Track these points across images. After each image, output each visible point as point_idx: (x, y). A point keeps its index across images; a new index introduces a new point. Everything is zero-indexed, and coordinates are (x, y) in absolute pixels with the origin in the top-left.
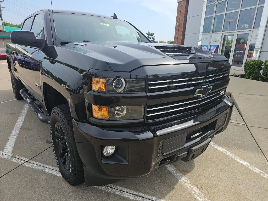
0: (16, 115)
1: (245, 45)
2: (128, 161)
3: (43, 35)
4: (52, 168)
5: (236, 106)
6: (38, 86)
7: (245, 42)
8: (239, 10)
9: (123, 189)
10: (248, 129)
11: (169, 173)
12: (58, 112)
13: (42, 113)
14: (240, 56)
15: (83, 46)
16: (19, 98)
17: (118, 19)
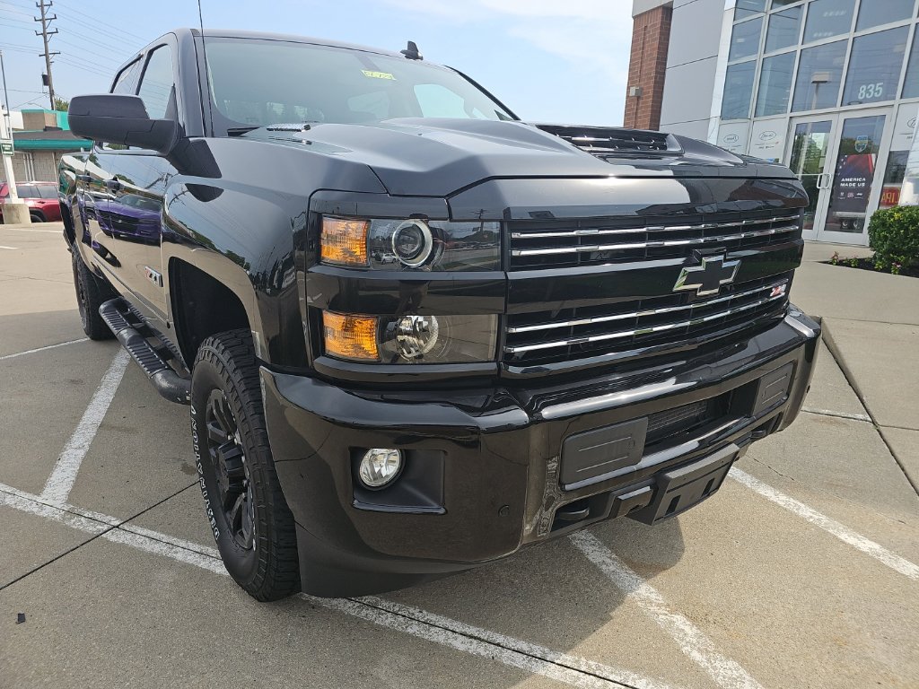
0: (85, 388)
1: (873, 155)
2: (443, 505)
3: (173, 107)
4: (197, 548)
5: (839, 362)
6: (155, 278)
7: (871, 149)
8: (850, 36)
9: (433, 618)
10: (881, 434)
11: (594, 569)
12: (216, 351)
13: (170, 372)
14: (855, 195)
15: (299, 131)
16: (99, 333)
17: (422, 59)
